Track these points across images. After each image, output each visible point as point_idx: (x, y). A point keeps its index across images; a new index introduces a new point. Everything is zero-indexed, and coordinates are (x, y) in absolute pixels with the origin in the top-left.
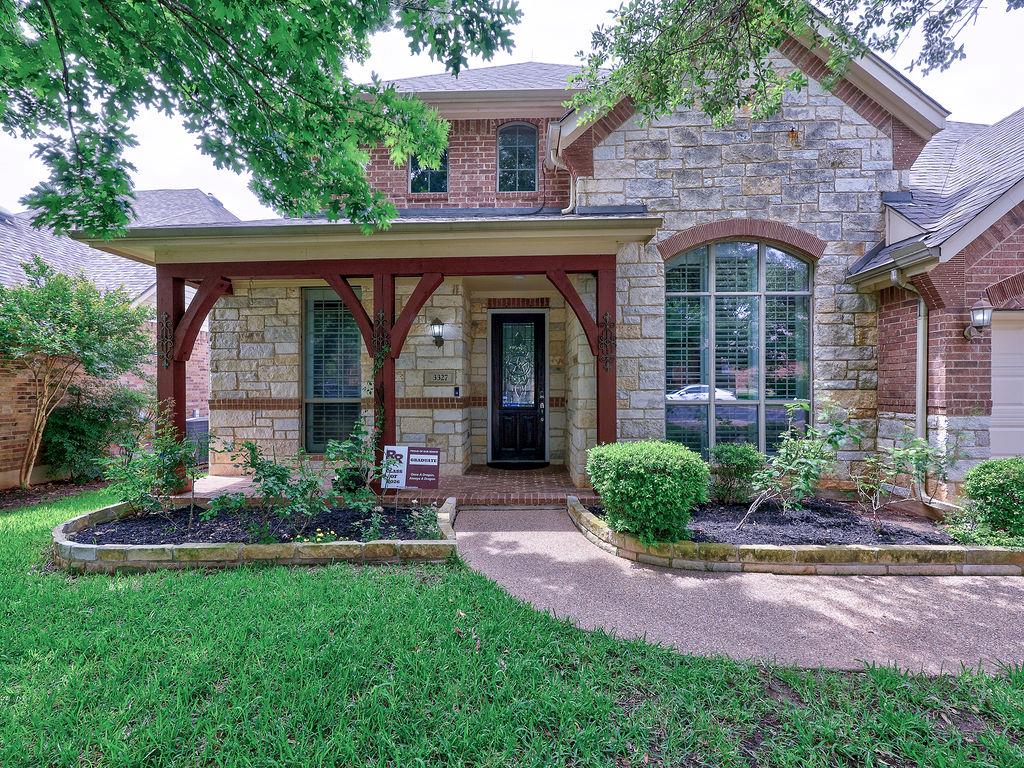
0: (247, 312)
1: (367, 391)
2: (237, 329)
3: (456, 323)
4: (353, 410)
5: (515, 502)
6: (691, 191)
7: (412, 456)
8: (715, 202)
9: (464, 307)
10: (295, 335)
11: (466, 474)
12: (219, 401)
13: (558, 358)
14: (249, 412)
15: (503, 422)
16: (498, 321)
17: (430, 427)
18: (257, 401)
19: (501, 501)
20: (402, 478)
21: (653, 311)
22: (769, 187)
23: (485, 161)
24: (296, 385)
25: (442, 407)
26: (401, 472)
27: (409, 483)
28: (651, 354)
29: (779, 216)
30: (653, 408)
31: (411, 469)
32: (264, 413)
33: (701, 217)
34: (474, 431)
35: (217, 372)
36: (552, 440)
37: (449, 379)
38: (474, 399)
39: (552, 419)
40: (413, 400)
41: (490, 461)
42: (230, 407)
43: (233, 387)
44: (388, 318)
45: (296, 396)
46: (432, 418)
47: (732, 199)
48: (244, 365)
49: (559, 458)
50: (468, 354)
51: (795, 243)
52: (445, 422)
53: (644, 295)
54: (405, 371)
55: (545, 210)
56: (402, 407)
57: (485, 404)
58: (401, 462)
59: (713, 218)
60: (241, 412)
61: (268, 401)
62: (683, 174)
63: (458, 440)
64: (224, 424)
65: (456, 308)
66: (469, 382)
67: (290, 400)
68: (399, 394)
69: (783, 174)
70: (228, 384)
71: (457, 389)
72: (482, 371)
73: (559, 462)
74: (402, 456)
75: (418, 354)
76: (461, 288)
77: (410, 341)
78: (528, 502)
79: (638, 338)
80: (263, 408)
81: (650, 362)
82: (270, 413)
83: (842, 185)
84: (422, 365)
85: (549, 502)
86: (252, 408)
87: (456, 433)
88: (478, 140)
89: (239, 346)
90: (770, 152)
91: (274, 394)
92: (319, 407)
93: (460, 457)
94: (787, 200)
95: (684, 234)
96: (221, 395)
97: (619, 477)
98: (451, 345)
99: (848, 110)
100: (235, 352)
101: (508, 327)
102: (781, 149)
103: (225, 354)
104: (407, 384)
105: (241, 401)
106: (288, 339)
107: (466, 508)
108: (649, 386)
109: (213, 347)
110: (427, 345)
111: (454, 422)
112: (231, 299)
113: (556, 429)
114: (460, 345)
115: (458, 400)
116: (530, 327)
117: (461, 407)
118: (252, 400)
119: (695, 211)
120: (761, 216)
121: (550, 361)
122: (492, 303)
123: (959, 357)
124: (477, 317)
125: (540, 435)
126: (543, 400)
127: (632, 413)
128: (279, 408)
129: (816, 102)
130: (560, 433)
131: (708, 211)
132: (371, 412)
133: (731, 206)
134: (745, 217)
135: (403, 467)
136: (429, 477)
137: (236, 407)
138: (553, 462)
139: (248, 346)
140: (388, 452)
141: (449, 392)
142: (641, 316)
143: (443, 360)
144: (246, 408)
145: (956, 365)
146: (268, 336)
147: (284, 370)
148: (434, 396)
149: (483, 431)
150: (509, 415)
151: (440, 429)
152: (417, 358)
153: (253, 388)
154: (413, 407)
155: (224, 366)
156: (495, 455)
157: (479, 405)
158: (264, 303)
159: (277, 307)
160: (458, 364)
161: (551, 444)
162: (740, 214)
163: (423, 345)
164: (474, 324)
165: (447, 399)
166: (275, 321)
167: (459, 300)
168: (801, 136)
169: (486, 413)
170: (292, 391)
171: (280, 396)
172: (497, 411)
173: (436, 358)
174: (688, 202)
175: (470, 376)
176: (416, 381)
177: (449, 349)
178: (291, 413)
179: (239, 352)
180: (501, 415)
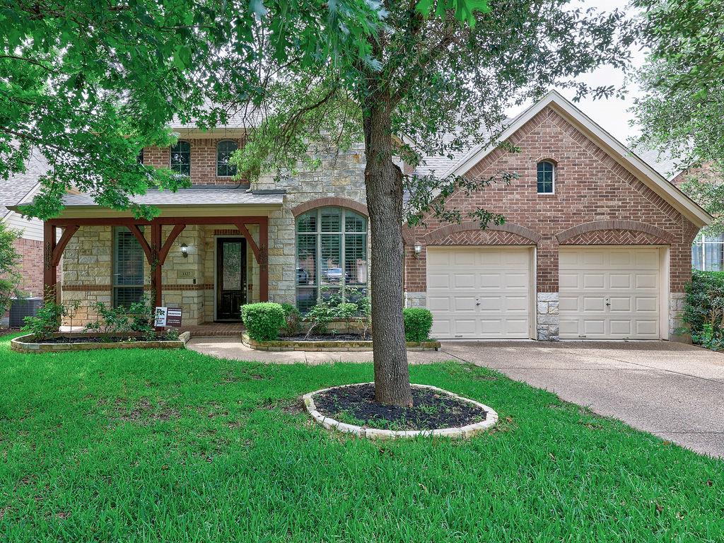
0: (82, 239)
1: (147, 280)
2: (78, 248)
3: (195, 244)
4: (139, 291)
5: (218, 334)
6: (307, 183)
7: (169, 312)
8: (319, 189)
9: (199, 236)
10: (108, 251)
11: (199, 325)
12: (67, 287)
14: (84, 292)
15: (223, 298)
16: (220, 242)
17: (180, 300)
18: (88, 286)
20: (164, 322)
21: (289, 242)
22: (344, 182)
23: (209, 160)
24: (109, 278)
25: (187, 290)
26: (164, 319)
27: (167, 324)
28: (288, 263)
29: (350, 196)
30: (289, 289)
31: (168, 317)
32: (92, 293)
33: (312, 196)
34: (206, 303)
35: (66, 271)
37: (191, 275)
38: (207, 285)
40: (171, 286)
41: (215, 320)
42: (73, 290)
43: (75, 279)
44: (158, 246)
45: (109, 284)
46: (181, 295)
47: (327, 187)
48: (81, 267)
50: (202, 259)
51: (358, 209)
52: (188, 297)
53: (285, 234)
54: (167, 271)
55: (241, 186)
56: (166, 290)
57: (213, 288)
58: (164, 314)
59: (318, 197)
60: (79, 292)
61: (94, 286)
62: (304, 175)
63: (195, 307)
64: (70, 298)
65: (194, 237)
66: (203, 276)
67: (106, 286)
68: (164, 283)
69: (352, 175)
70: (73, 277)
71: (194, 280)
72: (211, 270)
74: (164, 312)
75: (175, 262)
76: (197, 227)
77: (170, 254)
79: (282, 255)
80: (92, 290)
81: (288, 267)
82: (95, 292)
84: (176, 267)
86: (85, 290)
87: (194, 303)
88: (206, 149)
89: (78, 257)
90: (345, 165)
91: (97, 282)
92: (120, 289)
93: (196, 316)
94: (354, 188)
95: (304, 204)
96: (68, 283)
97: (248, 315)
98: (191, 256)
100: (76, 260)
101: (226, 245)
102: (351, 163)
103: (71, 261)
104: (168, 277)
105: (79, 286)
106: (104, 253)
107: (195, 337)
108: (287, 279)
109: (65, 258)
110: (179, 257)
111: (193, 297)
114: (197, 256)
115: (195, 286)
116: (238, 245)
117: (197, 289)
118: (85, 286)
119: (309, 193)
120: (341, 196)
122: (217, 232)
123: (412, 266)
124: (208, 240)
126: (245, 286)
127: (279, 292)
128: (100, 290)
131: (316, 193)
132: (149, 292)
133: (327, 191)
134: (334, 196)
135: (165, 317)
136: (177, 321)
137: (76, 290)
139: (83, 257)
140: (158, 309)
141: (190, 282)
142: (283, 244)
143: (187, 265)
144: (82, 290)
145: (411, 269)
146: (94, 252)
147: (103, 270)
148: (183, 284)
149: (212, 303)
150: (227, 294)
151: (186, 301)
152: (174, 264)
153: (86, 279)
154: (172, 289)
155: (70, 267)
156: (218, 317)
157: (210, 288)
158: (92, 234)
159: (99, 236)
160: (195, 267)
162: (331, 195)
163: (177, 257)
164: (207, 244)
165: (189, 286)
166: (98, 244)
167: (196, 233)
168: (360, 157)
169: (213, 294)
170: (107, 281)
171: (100, 284)
172: (220, 292)
173: (184, 264)
174: (306, 189)
175: (203, 273)
176: (173, 276)
177: (190, 259)
178: (106, 293)
179: (78, 260)
180: (223, 295)
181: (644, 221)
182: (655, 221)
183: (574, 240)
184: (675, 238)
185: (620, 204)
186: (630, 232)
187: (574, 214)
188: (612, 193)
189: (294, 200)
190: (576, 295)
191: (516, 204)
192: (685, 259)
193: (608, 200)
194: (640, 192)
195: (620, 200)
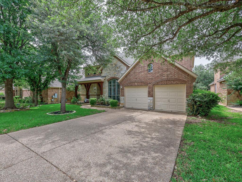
0: (83, 87)
21: (107, 86)
29: (116, 76)
44: (87, 88)
62: (109, 72)
64: (81, 97)
69: (117, 72)
71: (96, 94)
81: (106, 91)
83: (122, 72)
89: (82, 90)
91: (84, 94)
99: (122, 64)
102: (117, 69)
104: (93, 93)
105: (82, 95)
129: (119, 64)
131: (111, 76)
135: (86, 100)
147: (85, 92)
155: (81, 92)
162: (113, 76)
174: (109, 75)
177: (96, 90)
178: (85, 96)
181: (177, 77)
182: (181, 77)
183: (157, 84)
184: (187, 82)
185: (170, 73)
186: (173, 81)
187: (157, 77)
188: (167, 70)
189: (108, 78)
190: (160, 98)
191: (143, 75)
192: (191, 88)
193: (166, 72)
194: (176, 69)
195: (170, 72)
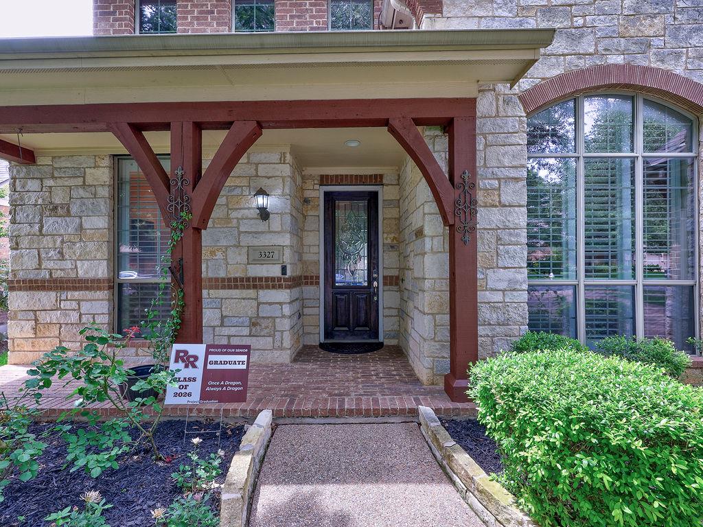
0: (50, 183)
2: (40, 201)
3: (283, 195)
6: (558, 32)
7: (211, 358)
8: (587, 45)
9: (293, 178)
10: (104, 207)
11: (295, 360)
12: (18, 282)
13: (392, 236)
14: (53, 294)
15: (336, 300)
16: (330, 199)
17: (254, 310)
18: (61, 281)
19: (332, 411)
20: (195, 389)
21: (513, 173)
22: (649, 28)
24: (105, 262)
25: (268, 288)
26: (194, 379)
27: (205, 395)
28: (512, 226)
29: (662, 61)
30: (514, 290)
31: (208, 375)
32: (70, 294)
33: (570, 63)
34: (306, 311)
35: (16, 249)
36: (386, 319)
37: (276, 257)
38: (306, 277)
39: (386, 299)
40: (236, 279)
41: (322, 340)
42: (31, 288)
43: (34, 264)
45: (106, 276)
46: (256, 299)
47: (607, 41)
48: (47, 242)
49: (394, 337)
50: (298, 230)
52: (270, 304)
53: (504, 155)
54: (227, 247)
57: (318, 283)
58: (194, 366)
59: (585, 63)
60: (43, 293)
61: (74, 281)
62: (549, 12)
63: (285, 324)
64: (24, 307)
65: (283, 178)
66: (300, 260)
67: (99, 281)
69: (668, 12)
70: (30, 262)
71: (284, 269)
72: (314, 249)
73: (394, 342)
74: (196, 358)
75: (242, 229)
76: (288, 158)
77: (232, 214)
78: (367, 413)
79: (496, 206)
80: (68, 289)
81: (511, 234)
82: (77, 294)
84: (246, 240)
85: (394, 412)
86: (56, 289)
87: (283, 316)
89: (41, 221)
91: (81, 274)
93: (287, 343)
94: (671, 43)
95: (551, 81)
96: (21, 275)
98: (277, 218)
100: (37, 227)
101: (340, 204)
103: (26, 229)
104: (229, 262)
105: (43, 281)
106: (95, 212)
107: (288, 421)
108: (508, 263)
109: (13, 222)
110: (251, 219)
111: (281, 304)
112: (33, 168)
113: (391, 308)
114: (288, 219)
115: (285, 280)
116: (363, 205)
117: (289, 287)
118: (55, 281)
119: (563, 55)
120: (641, 61)
121: (384, 238)
122: (324, 180)
124: (308, 194)
125: (373, 314)
126: (376, 279)
127: (489, 295)
128: (87, 288)
130: (394, 312)
131: (580, 55)
133: (606, 50)
134: (622, 62)
135: (198, 373)
136: (234, 386)
137: (38, 288)
138: (387, 342)
139: (51, 220)
140: (178, 352)
141: (275, 271)
142: (499, 179)
143: (268, 236)
144: (50, 289)
146: (74, 209)
147: (91, 246)
148: (260, 275)
149: (315, 311)
150: (342, 294)
151: (265, 311)
152: (240, 233)
153: (56, 267)
154: (236, 287)
155: (25, 242)
156: (328, 334)
157: (312, 283)
158: (70, 173)
159: (84, 177)
160: (286, 240)
161: (386, 325)
162: (619, 60)
163: (247, 218)
164: (306, 201)
165: (273, 279)
166: (81, 192)
167: (286, 170)
169: (318, 293)
170: (101, 270)
171: (87, 276)
172: (330, 290)
173: (263, 233)
175: (300, 254)
176: (239, 259)
177: (275, 223)
178: (99, 295)
179: (41, 227)
180: (334, 294)
